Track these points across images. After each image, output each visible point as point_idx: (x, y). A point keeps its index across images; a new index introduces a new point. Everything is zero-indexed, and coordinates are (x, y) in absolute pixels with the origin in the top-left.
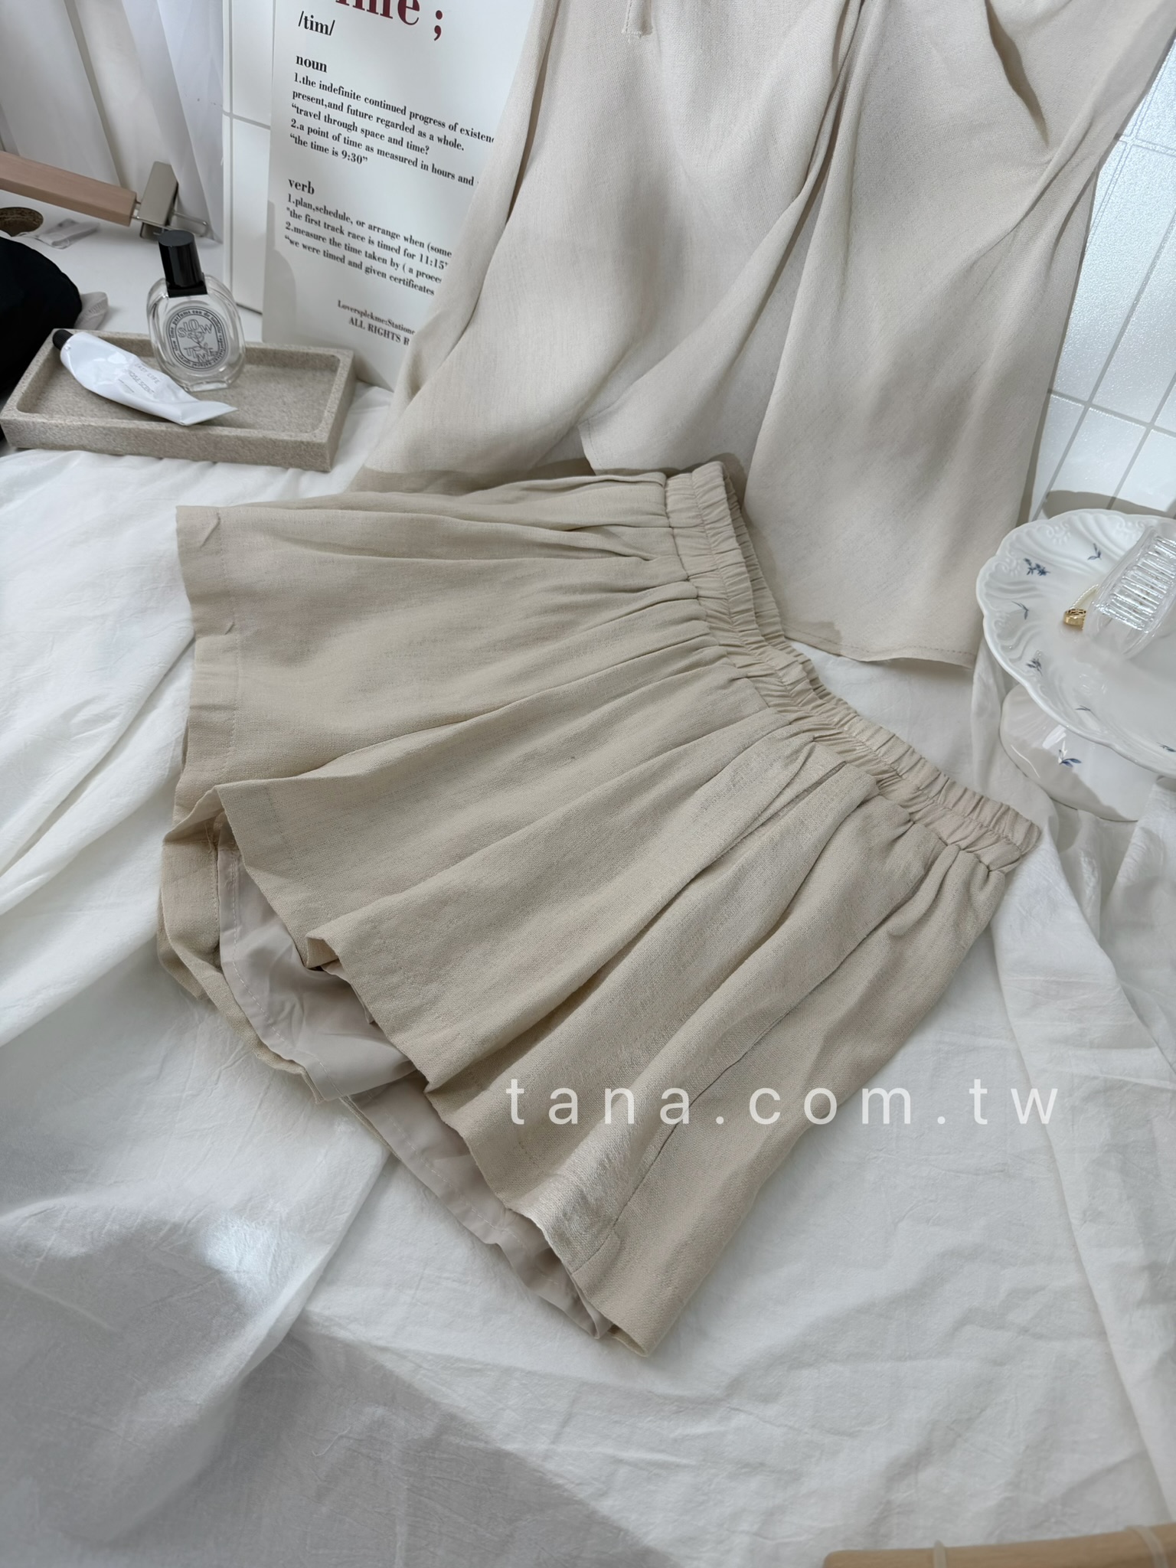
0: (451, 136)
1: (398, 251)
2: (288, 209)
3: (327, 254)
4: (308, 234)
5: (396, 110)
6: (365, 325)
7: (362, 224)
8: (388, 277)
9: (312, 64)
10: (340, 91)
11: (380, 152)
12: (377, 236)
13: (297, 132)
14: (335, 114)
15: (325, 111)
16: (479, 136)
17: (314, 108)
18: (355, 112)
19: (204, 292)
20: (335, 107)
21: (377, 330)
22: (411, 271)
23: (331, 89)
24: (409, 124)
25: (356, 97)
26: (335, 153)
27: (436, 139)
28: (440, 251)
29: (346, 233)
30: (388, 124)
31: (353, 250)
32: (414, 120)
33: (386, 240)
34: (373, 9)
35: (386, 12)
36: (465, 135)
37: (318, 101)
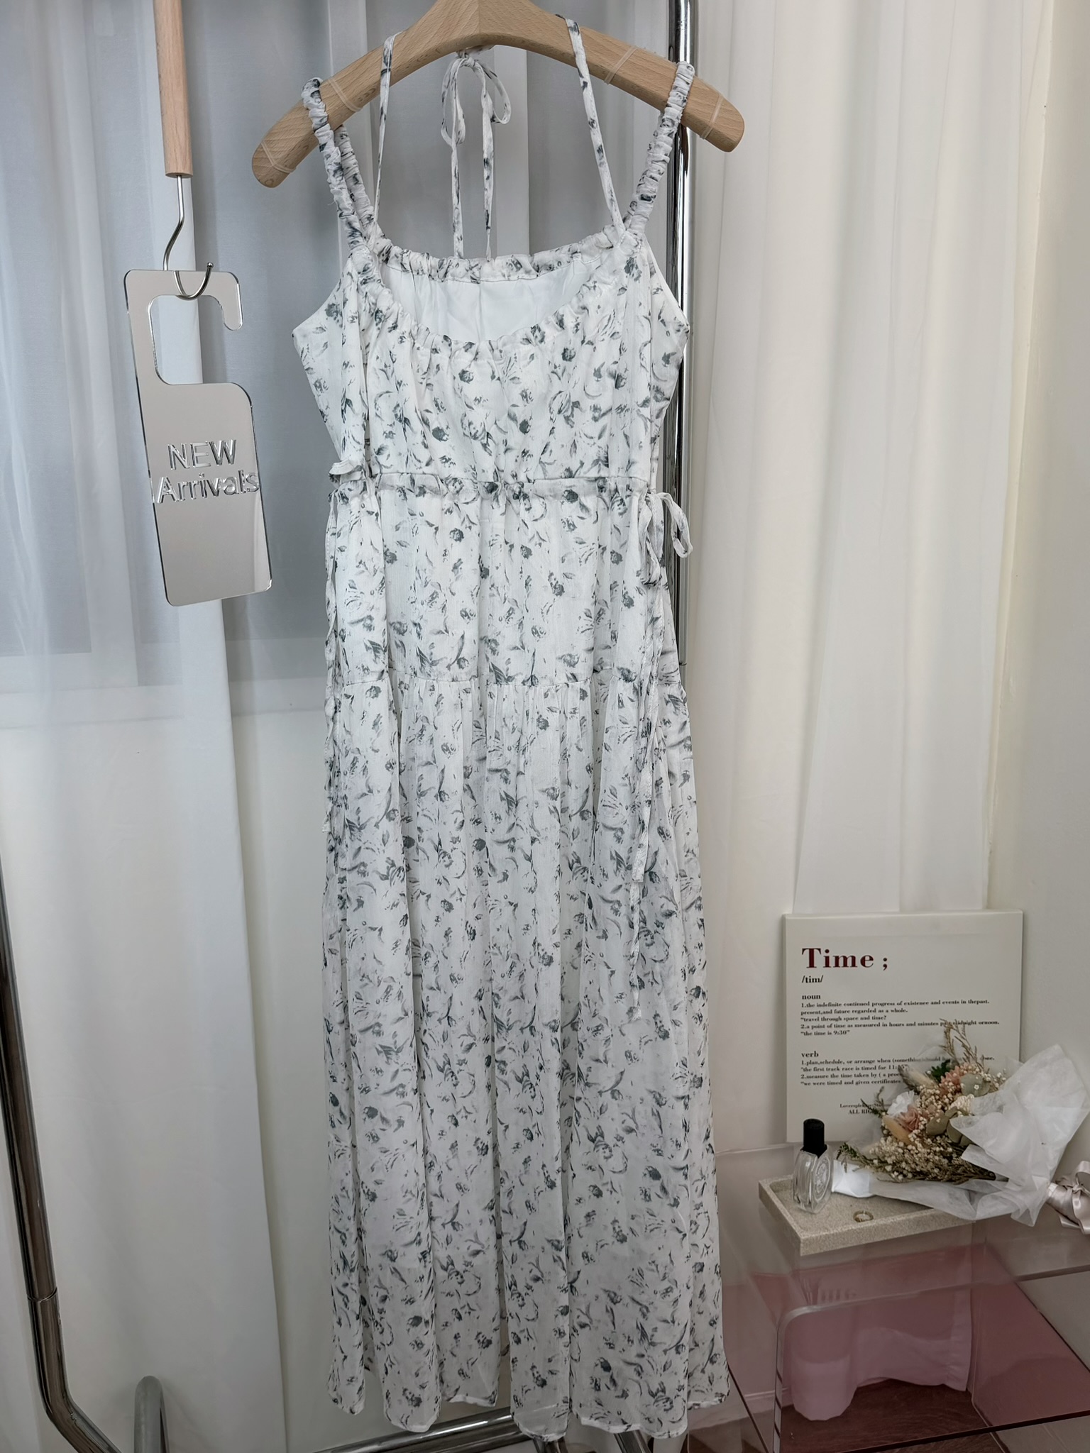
0: (899, 1008)
1: (875, 1068)
2: (803, 1068)
3: (829, 1083)
4: (817, 1077)
5: (863, 1005)
6: (861, 1111)
7: (850, 1062)
8: (871, 1083)
9: (811, 997)
10: (830, 1005)
11: (856, 1026)
12: (860, 1065)
13: (804, 1030)
14: (826, 1016)
15: (821, 1016)
16: (915, 1003)
17: (815, 1016)
18: (840, 1012)
20: (827, 1012)
22: (885, 1075)
23: (824, 1005)
24: (872, 1009)
25: (837, 1005)
26: (829, 1034)
27: (889, 1011)
28: (901, 1061)
29: (841, 1069)
30: (859, 1012)
31: (848, 1076)
32: (875, 1007)
33: (867, 1065)
34: (845, 965)
35: (854, 965)
36: (907, 1005)
37: (817, 1013)
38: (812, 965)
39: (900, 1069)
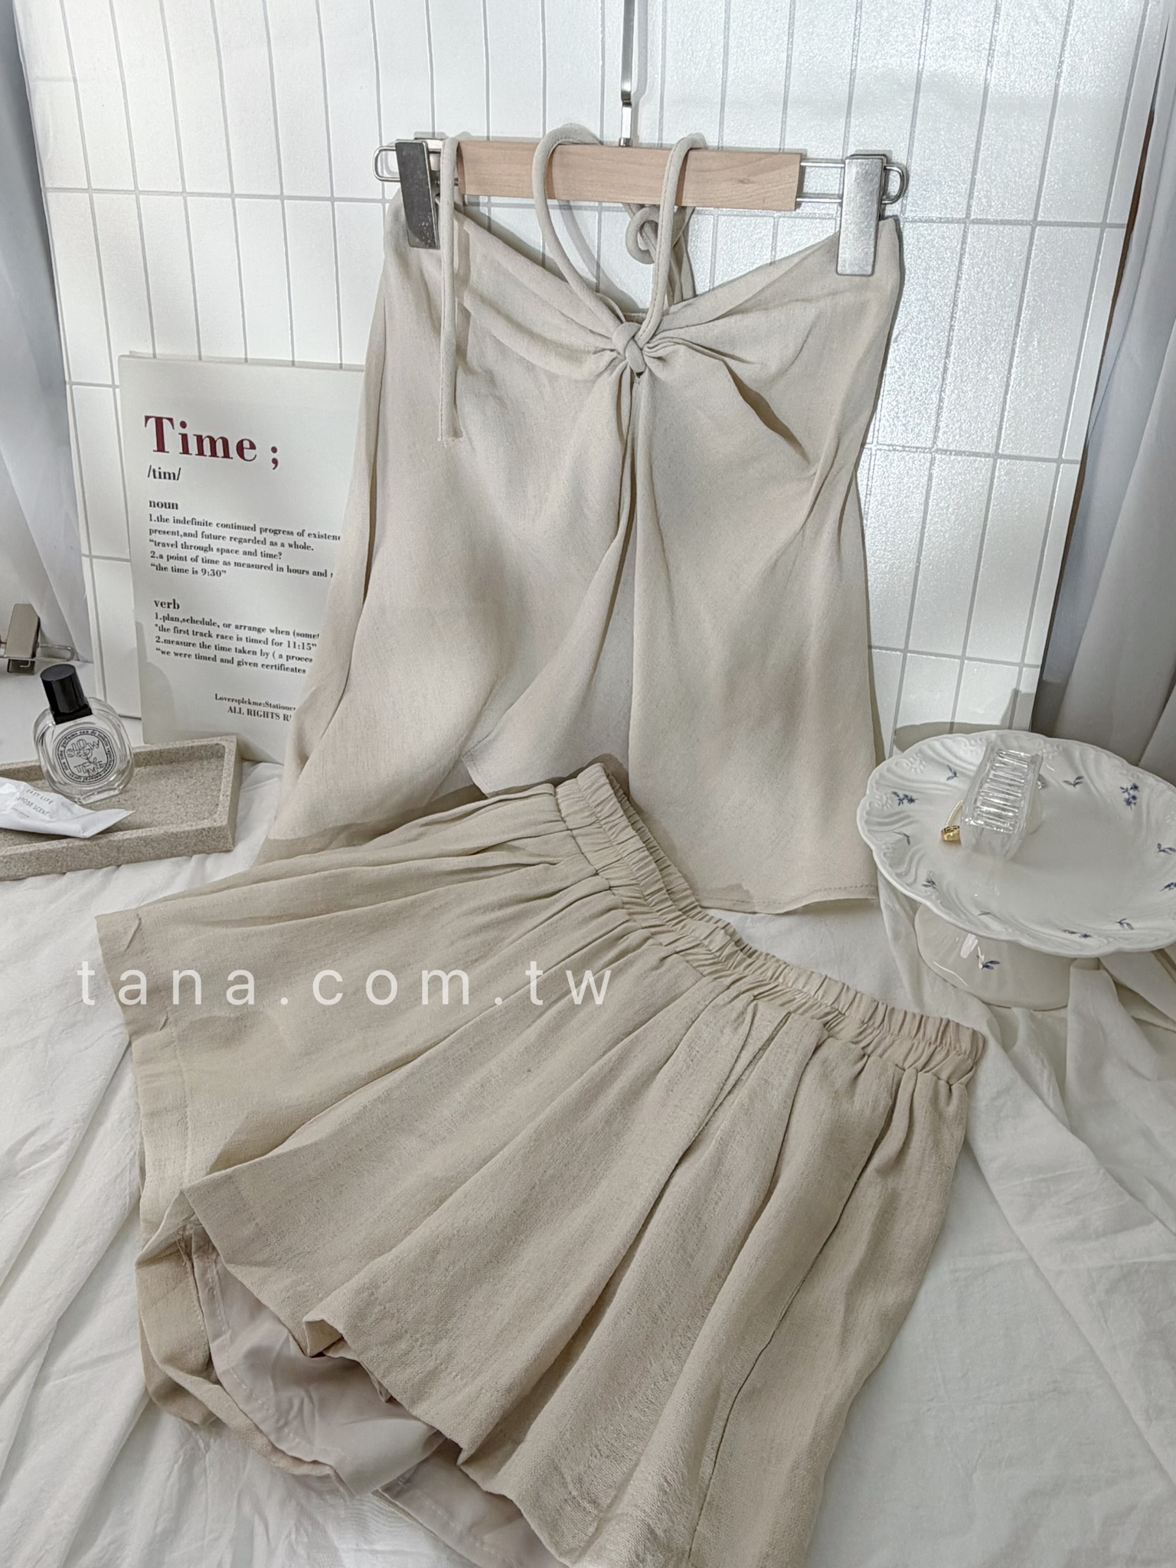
0: (300, 541)
1: (266, 642)
2: (156, 625)
3: (198, 657)
4: (178, 643)
5: (247, 528)
6: (244, 710)
7: (229, 626)
8: (260, 665)
9: (164, 505)
10: (194, 522)
12: (243, 633)
13: (157, 561)
14: (190, 541)
15: (181, 540)
16: (326, 536)
17: (171, 539)
18: (208, 537)
19: (89, 713)
20: (190, 535)
21: (256, 713)
22: (281, 656)
23: (185, 522)
24: (260, 537)
26: (195, 572)
27: (287, 545)
29: (214, 636)
31: (223, 649)
32: (264, 533)
33: (254, 635)
34: (214, 454)
35: (226, 455)
36: (312, 538)
37: (173, 533)
38: (161, 447)
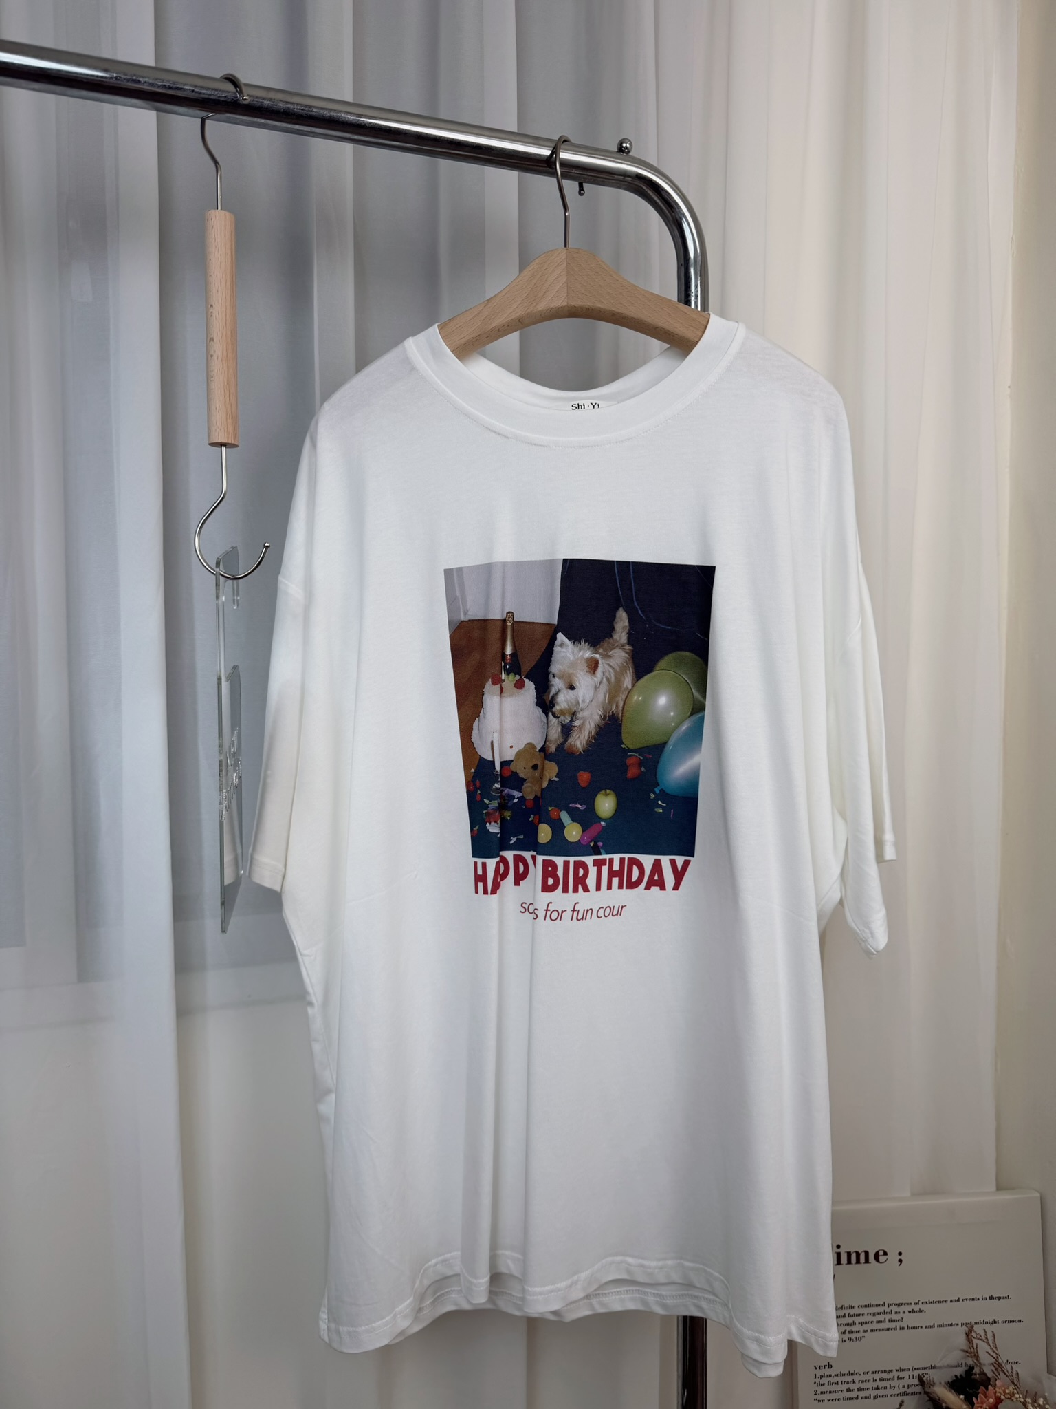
11: (872, 1331)
25: (851, 1307)
28: (921, 1369)
30: (874, 1314)
39: (920, 1378)
